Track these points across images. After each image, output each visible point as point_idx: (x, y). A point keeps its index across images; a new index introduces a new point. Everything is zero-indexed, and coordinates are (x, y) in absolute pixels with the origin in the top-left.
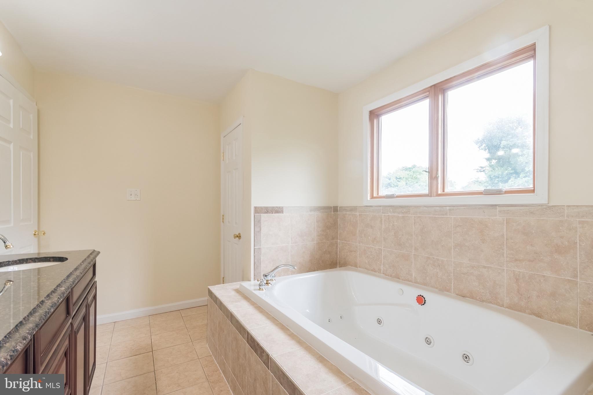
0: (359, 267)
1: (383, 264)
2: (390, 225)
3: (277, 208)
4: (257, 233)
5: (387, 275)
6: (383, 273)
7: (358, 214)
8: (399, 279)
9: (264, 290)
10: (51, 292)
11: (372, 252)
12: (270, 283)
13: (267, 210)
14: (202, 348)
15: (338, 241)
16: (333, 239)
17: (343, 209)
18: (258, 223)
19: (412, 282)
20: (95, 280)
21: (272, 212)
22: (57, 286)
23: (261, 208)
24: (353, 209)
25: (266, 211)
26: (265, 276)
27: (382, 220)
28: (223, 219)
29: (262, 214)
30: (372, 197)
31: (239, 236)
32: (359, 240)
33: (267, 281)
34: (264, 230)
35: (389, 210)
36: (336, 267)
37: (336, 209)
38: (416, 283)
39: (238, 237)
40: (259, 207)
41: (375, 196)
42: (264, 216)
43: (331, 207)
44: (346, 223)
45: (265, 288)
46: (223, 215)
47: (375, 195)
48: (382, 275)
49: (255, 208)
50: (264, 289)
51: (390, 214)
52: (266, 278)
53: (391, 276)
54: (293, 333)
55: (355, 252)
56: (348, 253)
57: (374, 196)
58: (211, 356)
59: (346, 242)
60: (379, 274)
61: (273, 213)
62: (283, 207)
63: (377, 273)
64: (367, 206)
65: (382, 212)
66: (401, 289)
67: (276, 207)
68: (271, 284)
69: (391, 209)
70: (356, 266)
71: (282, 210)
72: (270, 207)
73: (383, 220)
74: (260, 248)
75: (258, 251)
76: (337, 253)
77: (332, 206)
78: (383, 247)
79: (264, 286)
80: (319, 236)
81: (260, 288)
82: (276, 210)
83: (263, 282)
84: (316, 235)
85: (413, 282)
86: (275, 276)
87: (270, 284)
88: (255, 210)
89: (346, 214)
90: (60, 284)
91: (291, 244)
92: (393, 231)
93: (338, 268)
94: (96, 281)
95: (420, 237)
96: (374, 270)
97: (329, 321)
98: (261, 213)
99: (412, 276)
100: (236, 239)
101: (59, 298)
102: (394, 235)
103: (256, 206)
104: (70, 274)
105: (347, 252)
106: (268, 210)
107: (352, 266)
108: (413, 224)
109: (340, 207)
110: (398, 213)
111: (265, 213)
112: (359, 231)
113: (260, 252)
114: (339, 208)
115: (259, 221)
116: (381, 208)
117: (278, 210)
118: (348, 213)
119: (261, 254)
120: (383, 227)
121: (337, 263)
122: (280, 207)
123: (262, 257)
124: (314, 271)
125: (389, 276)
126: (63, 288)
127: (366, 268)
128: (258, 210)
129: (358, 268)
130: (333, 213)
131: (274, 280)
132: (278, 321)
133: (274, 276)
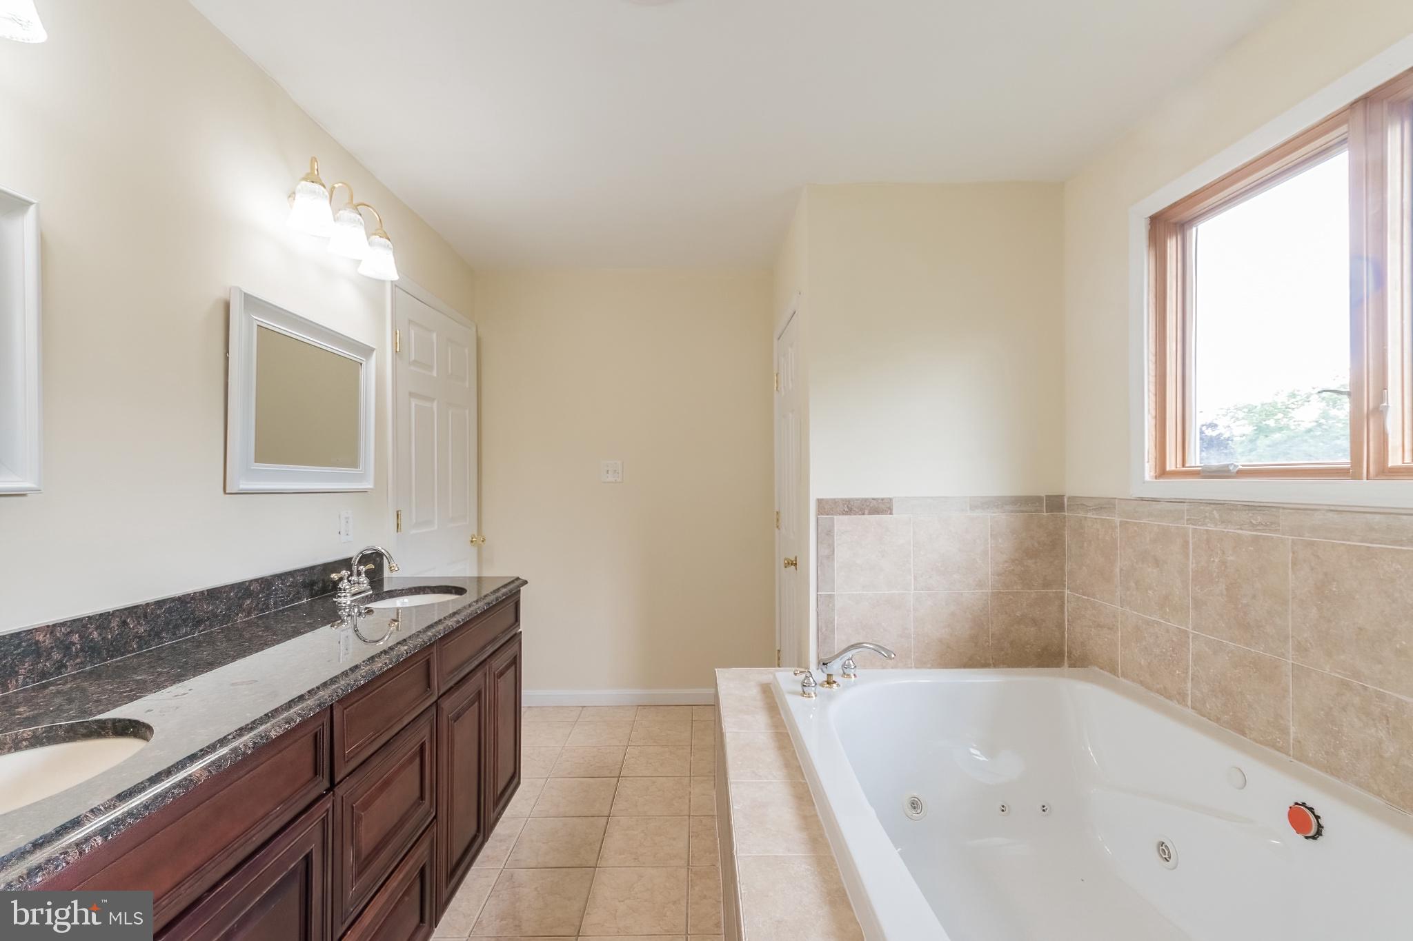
0: (1125, 675)
1: (1192, 679)
2: (1214, 561)
3: (874, 502)
4: (826, 560)
5: (1204, 716)
6: (1193, 708)
7: (1117, 520)
8: (1242, 733)
9: (814, 698)
10: (381, 652)
11: (1157, 637)
12: (835, 682)
13: (847, 506)
14: (704, 795)
15: (1063, 593)
16: (1047, 585)
17: (1079, 503)
18: (826, 536)
19: (1289, 755)
20: (520, 630)
21: (861, 510)
22: (398, 643)
23: (835, 502)
24: (1106, 505)
25: (846, 509)
26: (824, 664)
27: (1188, 543)
28: (778, 520)
29: (835, 517)
30: (1161, 472)
31: (793, 563)
32: (1121, 597)
33: (829, 676)
34: (842, 553)
35: (1208, 514)
36: (1059, 665)
37: (1056, 503)
38: (1301, 760)
39: (792, 564)
40: (827, 501)
41: (1173, 468)
42: (841, 522)
43: (1039, 499)
44: (1085, 544)
45: (815, 693)
46: (778, 513)
47: (1170, 467)
48: (1190, 711)
49: (820, 501)
50: (813, 695)
51: (1211, 527)
52: (825, 669)
53: (1218, 720)
55: (1109, 628)
56: (1093, 630)
57: (1168, 469)
58: (713, 816)
59: (1086, 598)
60: (1178, 706)
61: (863, 514)
62: (891, 499)
63: (1175, 701)
64: (1142, 499)
65: (1188, 520)
66: (1241, 770)
67: (873, 499)
68: (838, 685)
69: (1216, 512)
70: (1113, 671)
71: (888, 506)
72: (857, 500)
73: (1191, 545)
74: (831, 596)
75: (826, 601)
76: (1060, 626)
77: (1043, 495)
78: (1190, 627)
79: (813, 689)
80: (999, 575)
81: (804, 692)
82: (871, 506)
83: (811, 678)
84: (990, 573)
86: (855, 667)
87: (835, 685)
88: (819, 506)
89: (1086, 517)
90: (405, 640)
91: (915, 590)
92: (1221, 580)
93: (1066, 669)
94: (521, 632)
95: (1314, 610)
96: (1164, 692)
97: (1003, 811)
98: (832, 514)
99: (1288, 732)
100: (788, 569)
101: (386, 663)
102: (1225, 592)
103: (820, 497)
104: (436, 623)
105: (1090, 627)
106: (851, 507)
107: (1101, 668)
108: (1290, 566)
109: (1069, 498)
110: (1238, 527)
111: (843, 514)
112: (1121, 570)
113: (831, 605)
114: (1066, 500)
115: (830, 533)
116: (1186, 507)
117: (880, 507)
118: (1090, 515)
119: (833, 610)
120: (1192, 566)
121: (1061, 654)
122: (882, 499)
123: (836, 618)
124: (985, 665)
125: (1210, 719)
127: (1142, 683)
128: (826, 507)
129: (1118, 677)
130: (1045, 514)
131: (853, 676)
132: (804, 778)
133: (853, 667)
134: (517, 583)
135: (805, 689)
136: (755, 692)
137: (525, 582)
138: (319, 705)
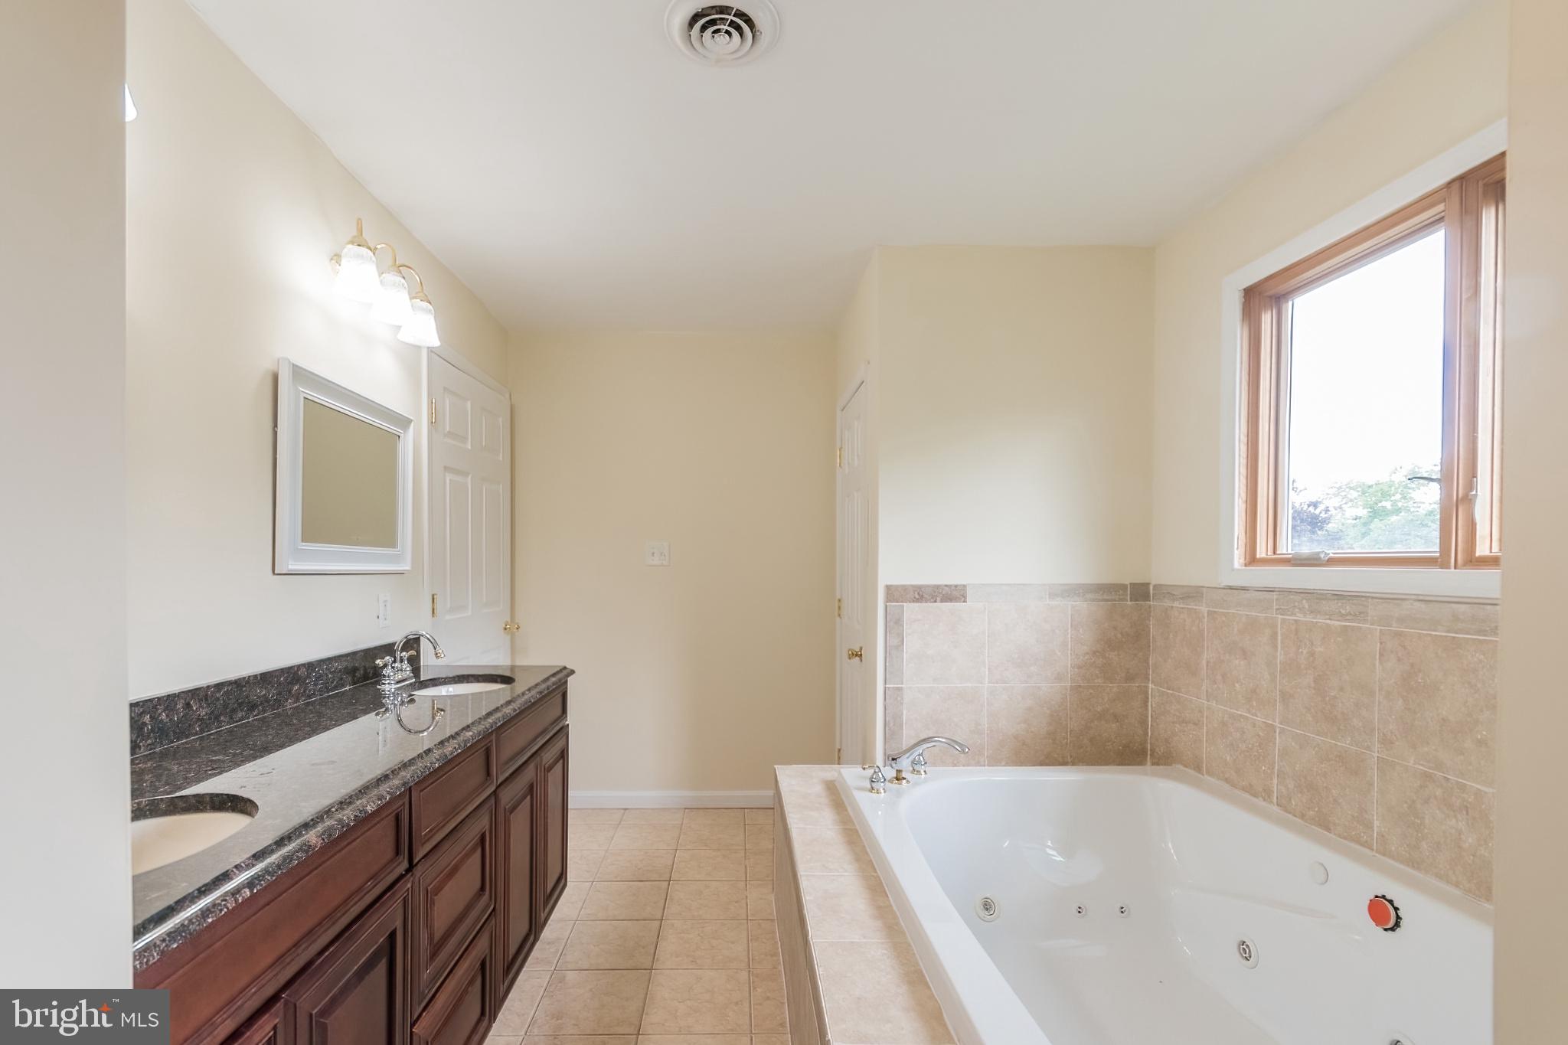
0: (1209, 773)
1: (1278, 776)
2: (1302, 652)
3: (947, 588)
4: (894, 649)
5: (1290, 813)
6: (1278, 805)
7: (1204, 609)
8: (1329, 830)
9: (883, 794)
10: (449, 737)
11: (1244, 733)
12: (904, 779)
13: (918, 594)
14: (762, 899)
15: (1147, 687)
16: (1130, 678)
17: (1165, 592)
18: (894, 624)
19: (1373, 850)
20: (567, 723)
21: (932, 598)
22: (463, 729)
23: (905, 588)
24: (1193, 594)
25: (917, 597)
26: (893, 759)
27: (1276, 633)
28: (839, 608)
29: (905, 604)
30: (1252, 560)
31: (858, 655)
32: (1207, 691)
33: (899, 771)
34: (912, 643)
35: (1296, 604)
36: (1142, 763)
37: (1141, 592)
38: (1384, 855)
39: (856, 655)
40: (897, 587)
41: (1263, 555)
42: (911, 610)
43: (1123, 587)
44: (1171, 636)
45: (884, 789)
46: (839, 600)
47: (1261, 553)
48: (1275, 808)
49: (888, 588)
50: (882, 791)
51: (1300, 617)
52: (894, 765)
53: (1302, 816)
54: (891, 906)
55: (1195, 724)
56: (1177, 725)
57: (1258, 556)
58: (772, 920)
59: (1171, 692)
60: (1264, 804)
61: (935, 602)
62: (964, 586)
63: (1260, 798)
64: (1231, 588)
65: (1277, 609)
66: (1322, 865)
67: (946, 586)
68: (908, 782)
69: (1304, 601)
70: (1198, 768)
71: (962, 593)
72: (928, 586)
73: (1279, 635)
74: (900, 689)
75: (894, 695)
76: (1143, 722)
77: (1127, 582)
78: (1277, 720)
79: (882, 784)
80: (1080, 667)
81: (872, 788)
82: (944, 593)
83: (880, 774)
84: (1069, 666)
85: (1375, 848)
86: (926, 763)
87: (904, 781)
88: (888, 594)
89: (1172, 607)
90: (468, 726)
91: (989, 683)
92: (1309, 672)
93: (1148, 767)
94: (568, 725)
95: (1400, 702)
96: (1249, 790)
97: (1079, 912)
98: (902, 602)
99: (1372, 828)
100: (852, 660)
101: (455, 748)
102: (1313, 685)
103: (889, 583)
104: (494, 710)
105: (1173, 723)
106: (922, 594)
107: (1186, 766)
108: (1378, 657)
109: (1155, 586)
110: (1327, 617)
111: (914, 601)
112: (1208, 662)
113: (899, 699)
114: (1151, 588)
115: (899, 622)
116: (1275, 596)
117: (952, 594)
118: (1176, 604)
119: (902, 704)
120: (1280, 656)
121: (1144, 752)
122: (956, 586)
123: (904, 712)
124: (1064, 763)
125: (1295, 816)
126: (471, 733)
127: (1227, 780)
128: (895, 594)
129: (1203, 775)
130: (1129, 603)
131: (923, 773)
132: (876, 872)
133: (923, 763)
134: (565, 672)
135: (874, 785)
136: (818, 789)
137: (572, 672)
138: (404, 784)
